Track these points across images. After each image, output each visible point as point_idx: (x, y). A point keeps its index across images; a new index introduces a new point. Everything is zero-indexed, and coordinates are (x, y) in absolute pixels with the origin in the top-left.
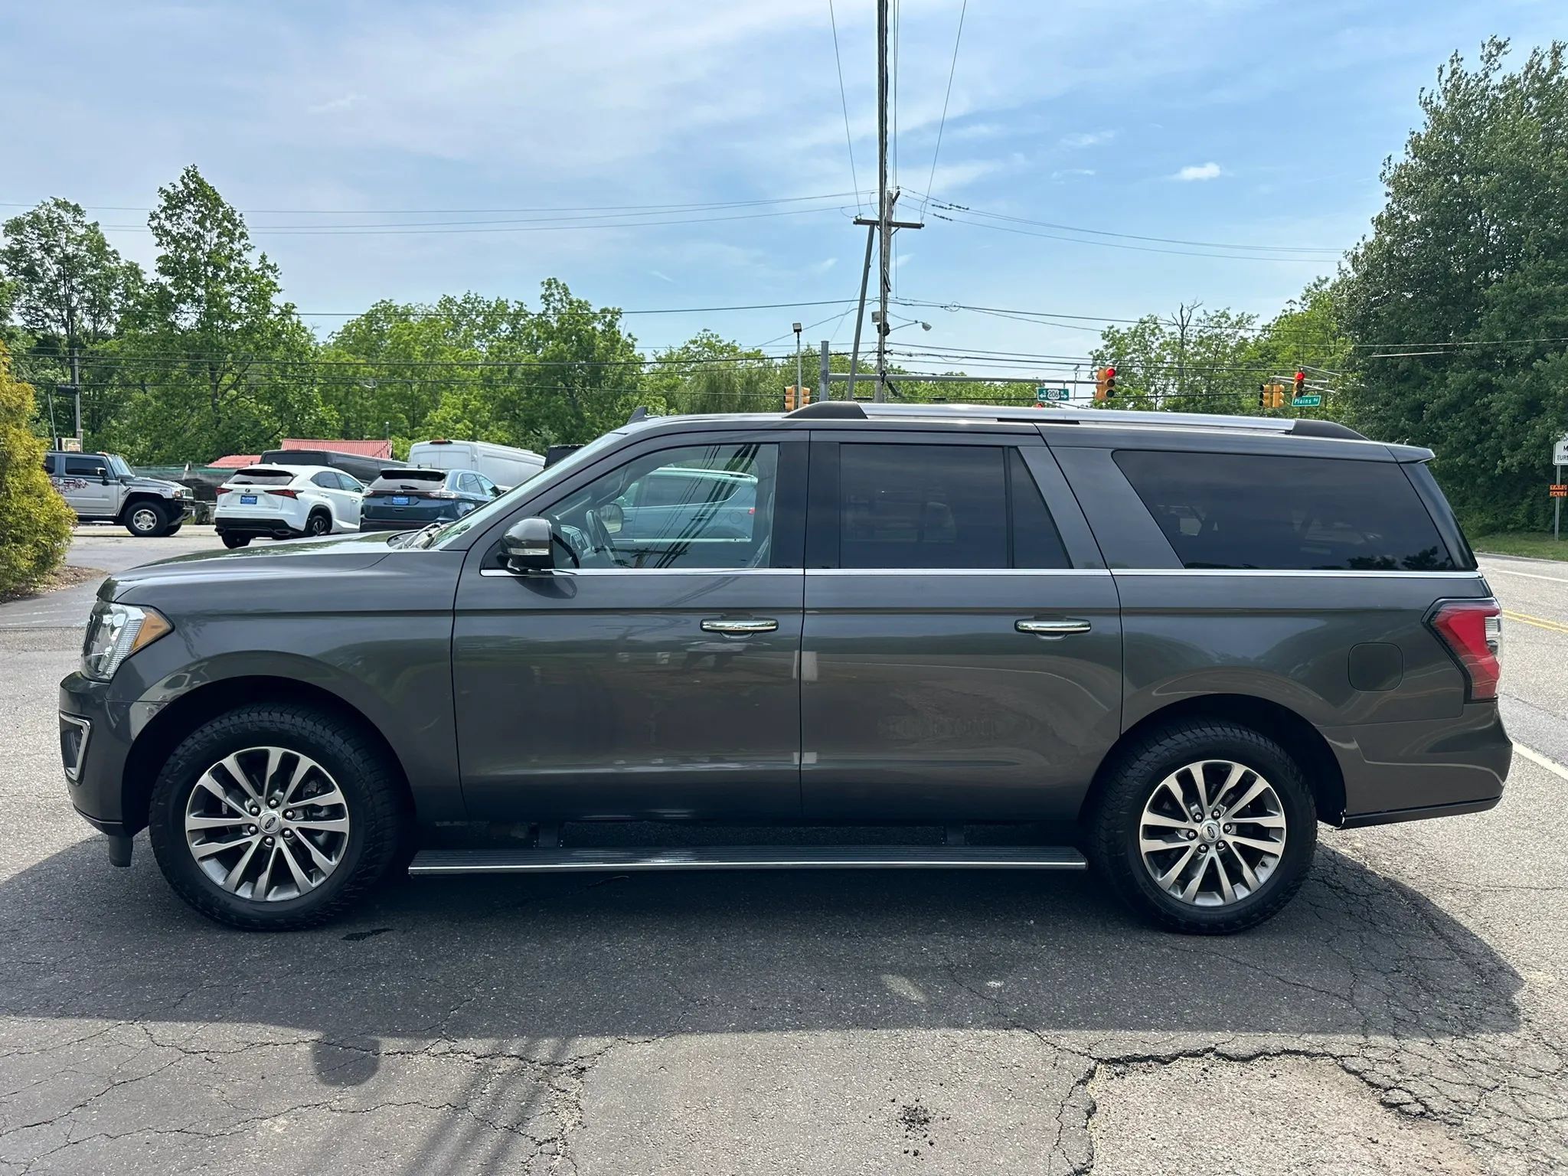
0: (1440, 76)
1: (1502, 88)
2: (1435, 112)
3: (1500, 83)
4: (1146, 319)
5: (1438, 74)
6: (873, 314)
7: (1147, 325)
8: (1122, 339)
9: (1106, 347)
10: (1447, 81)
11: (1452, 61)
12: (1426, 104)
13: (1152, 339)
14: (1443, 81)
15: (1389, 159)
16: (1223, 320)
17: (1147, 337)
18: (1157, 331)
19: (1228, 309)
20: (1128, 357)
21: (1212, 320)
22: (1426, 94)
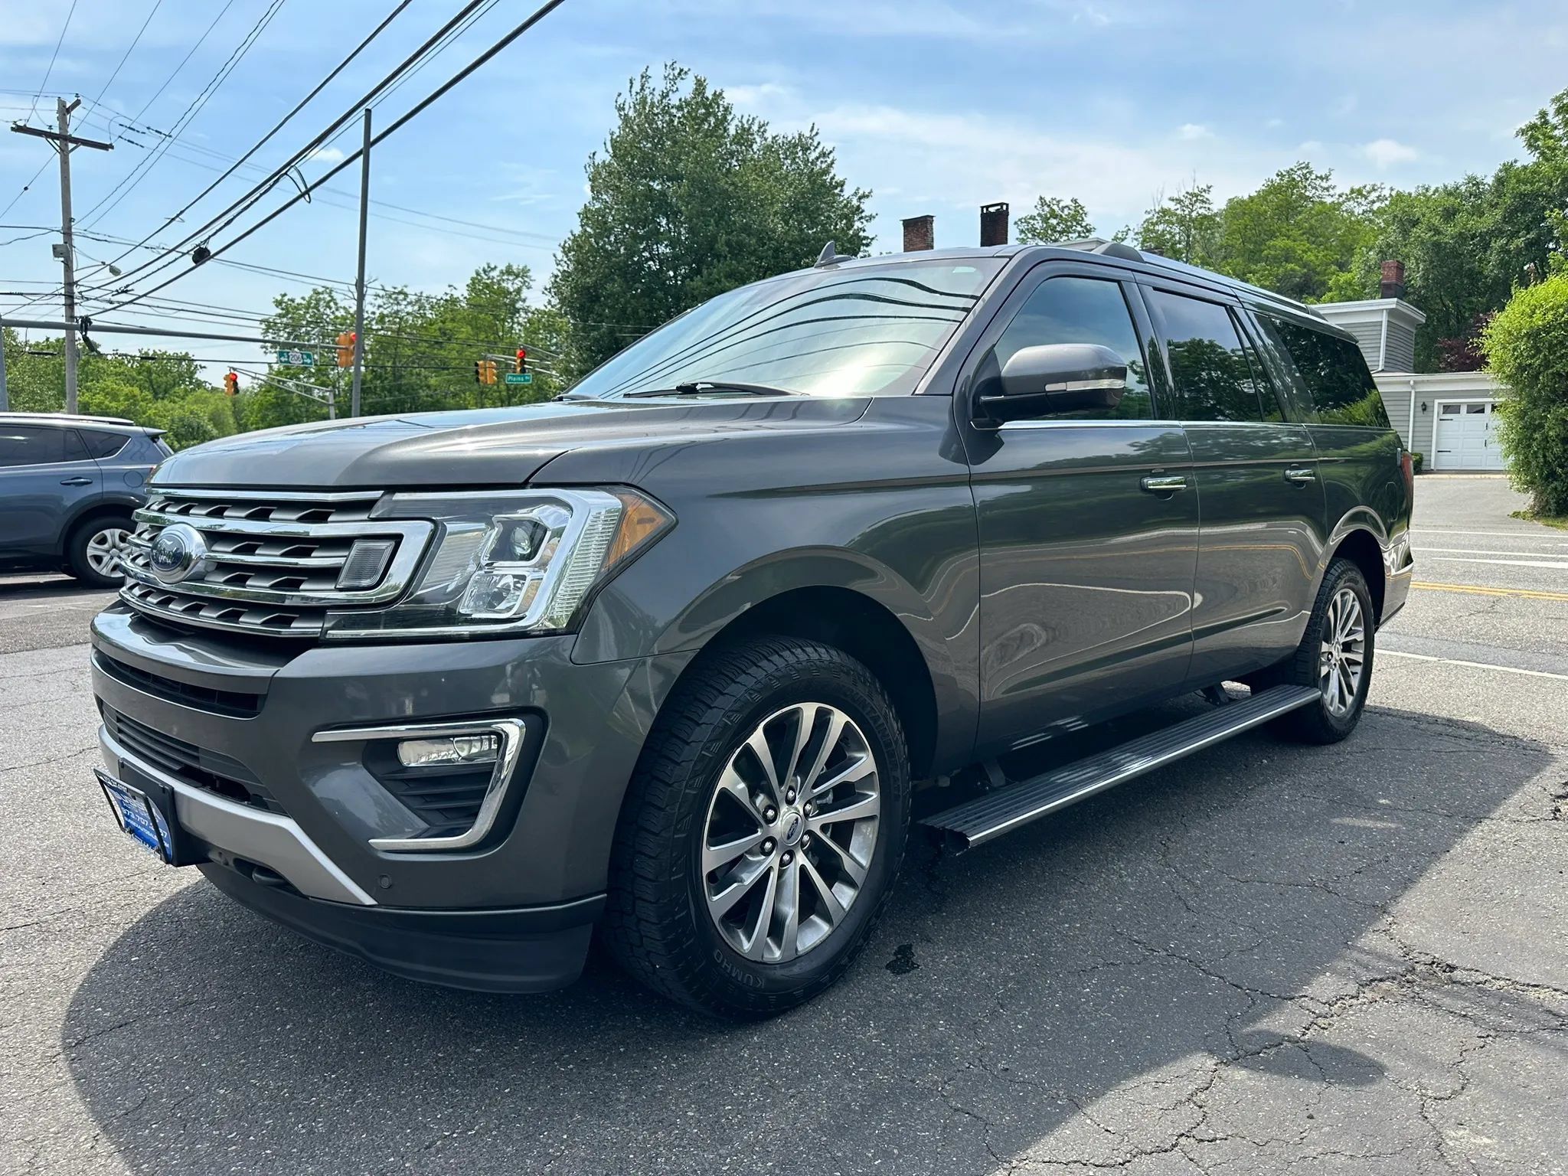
0: (631, 87)
1: (680, 108)
2: (626, 119)
3: (677, 103)
4: (321, 290)
5: (629, 85)
6: (55, 247)
7: (321, 296)
8: (297, 308)
9: (280, 316)
10: (637, 93)
11: (643, 77)
12: (619, 110)
13: (328, 311)
14: (634, 93)
15: (594, 154)
16: (401, 297)
17: (322, 310)
18: (332, 304)
19: (406, 286)
20: (304, 329)
21: (390, 297)
22: (621, 101)
